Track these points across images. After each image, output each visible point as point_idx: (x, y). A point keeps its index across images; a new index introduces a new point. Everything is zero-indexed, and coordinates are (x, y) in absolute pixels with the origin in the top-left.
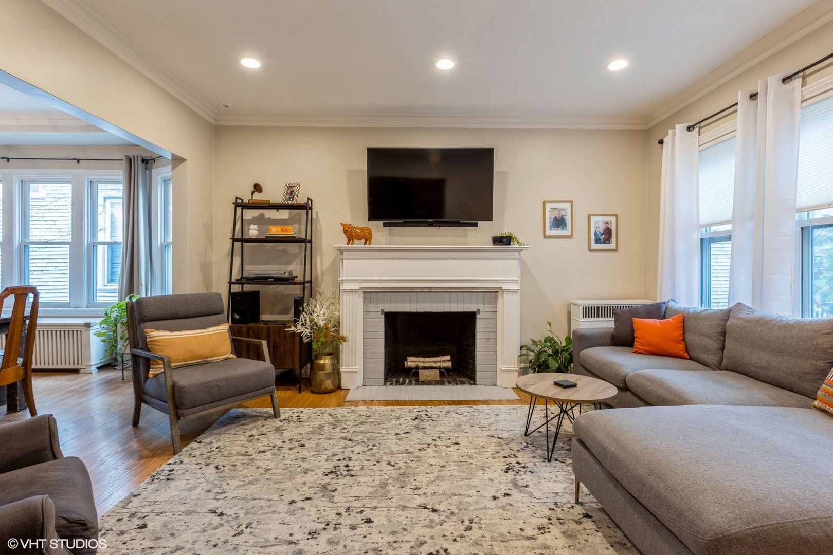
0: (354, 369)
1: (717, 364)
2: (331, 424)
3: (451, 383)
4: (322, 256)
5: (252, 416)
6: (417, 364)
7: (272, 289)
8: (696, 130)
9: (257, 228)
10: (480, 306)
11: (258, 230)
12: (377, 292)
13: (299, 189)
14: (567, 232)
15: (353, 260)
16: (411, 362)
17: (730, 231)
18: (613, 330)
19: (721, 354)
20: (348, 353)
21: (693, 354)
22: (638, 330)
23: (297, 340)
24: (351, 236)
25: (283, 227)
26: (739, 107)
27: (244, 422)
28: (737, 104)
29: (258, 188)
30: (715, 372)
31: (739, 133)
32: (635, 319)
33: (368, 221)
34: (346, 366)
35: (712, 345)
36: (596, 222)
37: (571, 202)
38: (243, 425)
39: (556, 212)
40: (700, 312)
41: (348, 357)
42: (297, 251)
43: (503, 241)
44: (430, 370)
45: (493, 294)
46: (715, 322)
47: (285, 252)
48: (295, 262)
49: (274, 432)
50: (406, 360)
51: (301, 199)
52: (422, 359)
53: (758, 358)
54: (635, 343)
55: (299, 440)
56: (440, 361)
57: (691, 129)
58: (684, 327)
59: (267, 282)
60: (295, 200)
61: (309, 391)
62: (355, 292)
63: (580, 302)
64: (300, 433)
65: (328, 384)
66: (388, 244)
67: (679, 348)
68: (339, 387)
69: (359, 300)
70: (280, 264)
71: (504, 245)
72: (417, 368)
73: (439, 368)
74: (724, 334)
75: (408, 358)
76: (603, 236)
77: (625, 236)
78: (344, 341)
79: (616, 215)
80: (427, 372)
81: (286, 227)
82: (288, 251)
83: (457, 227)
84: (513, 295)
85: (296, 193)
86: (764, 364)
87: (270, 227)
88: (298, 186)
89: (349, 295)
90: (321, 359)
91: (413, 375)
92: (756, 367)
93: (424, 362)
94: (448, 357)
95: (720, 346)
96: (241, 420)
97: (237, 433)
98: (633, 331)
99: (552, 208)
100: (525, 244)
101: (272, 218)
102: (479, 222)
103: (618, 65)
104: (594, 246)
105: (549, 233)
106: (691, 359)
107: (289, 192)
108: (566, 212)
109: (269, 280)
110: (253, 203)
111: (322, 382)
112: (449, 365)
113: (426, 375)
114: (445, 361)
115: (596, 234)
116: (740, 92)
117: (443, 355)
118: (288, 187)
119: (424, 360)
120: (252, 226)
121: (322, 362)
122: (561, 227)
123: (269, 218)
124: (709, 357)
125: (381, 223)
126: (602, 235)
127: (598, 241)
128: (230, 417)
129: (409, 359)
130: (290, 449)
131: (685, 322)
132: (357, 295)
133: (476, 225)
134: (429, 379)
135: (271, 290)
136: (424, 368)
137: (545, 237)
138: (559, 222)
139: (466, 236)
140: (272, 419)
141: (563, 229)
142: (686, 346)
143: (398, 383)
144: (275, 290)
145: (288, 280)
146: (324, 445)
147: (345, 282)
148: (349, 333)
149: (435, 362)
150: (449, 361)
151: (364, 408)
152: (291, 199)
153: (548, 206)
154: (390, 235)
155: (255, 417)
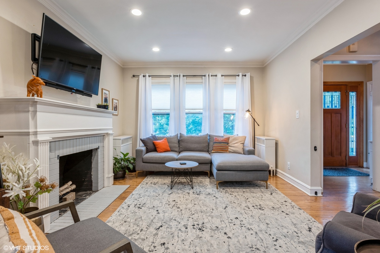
1: (178, 151)
12: (56, 141)
17: (168, 112)
19: (179, 148)
21: (172, 149)
28: (171, 76)
32: (154, 141)
35: (177, 146)
36: (114, 102)
37: (109, 91)
39: (105, 94)
45: (103, 136)
46: (176, 139)
54: (157, 150)
56: (69, 187)
58: (168, 141)
62: (47, 142)
74: (179, 142)
76: (116, 109)
79: (118, 100)
80: (70, 196)
94: (70, 183)
98: (155, 145)
106: (171, 151)
112: (74, 187)
113: (70, 199)
115: (114, 107)
116: (172, 74)
117: (67, 183)
122: (106, 102)
133: (91, 96)
138: (106, 100)
142: (170, 147)
149: (67, 188)
150: (72, 185)
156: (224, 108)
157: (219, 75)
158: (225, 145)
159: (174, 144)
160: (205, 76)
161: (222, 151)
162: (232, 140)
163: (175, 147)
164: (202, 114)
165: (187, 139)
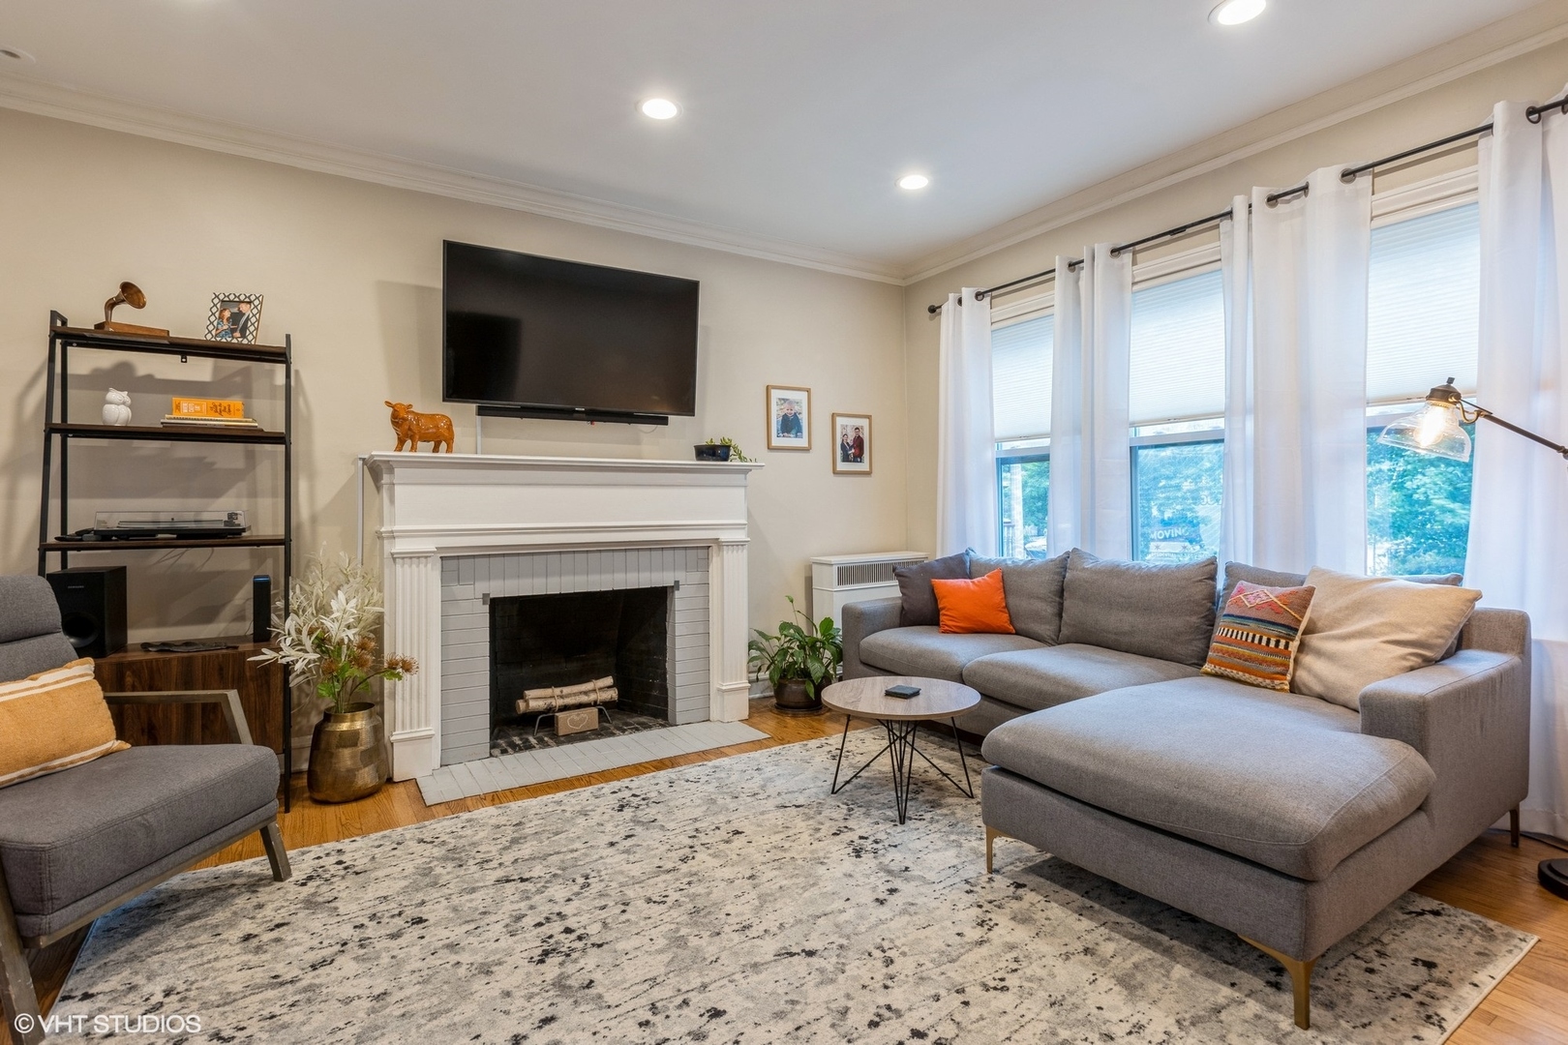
0: (424, 731)
1: (1054, 637)
2: (445, 859)
3: (626, 730)
4: (312, 477)
5: (199, 894)
6: (548, 701)
7: (161, 559)
8: (987, 299)
9: (128, 400)
10: (680, 576)
11: (130, 407)
12: (474, 556)
13: (260, 312)
14: (802, 442)
15: (414, 488)
16: (536, 699)
17: (1048, 448)
18: (900, 601)
19: (1057, 622)
20: (407, 696)
21: (1021, 625)
22: (944, 597)
23: (277, 680)
24: (409, 432)
25: (217, 402)
26: (1057, 273)
27: (188, 912)
28: (1054, 270)
29: (130, 293)
30: (1052, 648)
31: (1057, 310)
32: (936, 581)
33: (444, 400)
34: (403, 728)
35: (1046, 610)
36: (844, 427)
37: (808, 391)
38: (192, 918)
39: (786, 405)
40: (1023, 565)
41: (408, 708)
42: (240, 464)
43: (714, 452)
44: (577, 711)
45: (701, 551)
46: (1047, 578)
47: (201, 465)
48: (233, 491)
49: (307, 911)
50: (522, 697)
51: (266, 336)
52: (557, 691)
53: (1117, 621)
54: (942, 618)
55: (396, 912)
56: (594, 690)
57: (980, 297)
58: (1004, 588)
59: (152, 543)
60: (250, 337)
61: (308, 803)
62: (426, 557)
63: (834, 559)
64: (385, 898)
65: (366, 777)
66: (479, 451)
67: (1003, 619)
68: (390, 781)
69: (431, 576)
70: (185, 494)
71: (717, 460)
72: (550, 709)
73: (595, 704)
74: (1061, 593)
75: (527, 692)
76: (853, 451)
77: (879, 451)
78: (408, 670)
79: (869, 417)
80: (573, 715)
81: (225, 402)
82: (213, 464)
83: (629, 423)
84: (737, 551)
85: (253, 320)
86: (1126, 628)
87: (176, 399)
88: (256, 302)
89: (410, 566)
90: (342, 720)
91: (545, 725)
92: (1115, 634)
93: (562, 697)
94: (609, 681)
95: (1056, 610)
96: (175, 910)
97: (194, 942)
98: (935, 599)
99: (780, 399)
100: (753, 460)
101: (158, 376)
102: (669, 417)
103: (914, 182)
104: (842, 466)
105: (776, 442)
106: (1017, 634)
107: (227, 314)
108: (801, 407)
109: (159, 536)
110: (119, 334)
111: (352, 773)
112: (612, 694)
113: (572, 721)
114: (603, 688)
115: (843, 446)
116: (1057, 257)
117: (598, 678)
118: (223, 301)
119: (562, 692)
120: (114, 395)
121: (344, 726)
122: (794, 432)
123: (150, 377)
124: (1043, 627)
125: (473, 407)
126: (851, 448)
127: (846, 458)
128: (125, 911)
129: (530, 693)
130: (394, 936)
131: (1007, 579)
132: (429, 566)
133: (664, 421)
134: (578, 729)
135: (158, 562)
136: (565, 708)
137: (770, 448)
138: (790, 425)
139: (637, 442)
140: (270, 884)
141: (796, 436)
142: (1010, 616)
143: (516, 748)
144: (172, 561)
145: (228, 535)
146: (469, 905)
147: (398, 537)
148: (411, 649)
149: (586, 693)
150: (609, 687)
151: (491, 810)
152: (237, 334)
153: (775, 394)
154: (485, 433)
155: (218, 893)
156: (1373, 389)
157: (1324, 180)
158: (1265, 639)
159: (1032, 601)
160: (1230, 214)
161: (1244, 671)
162: (1340, 610)
163: (1037, 617)
164: (1222, 441)
165: (1087, 582)
